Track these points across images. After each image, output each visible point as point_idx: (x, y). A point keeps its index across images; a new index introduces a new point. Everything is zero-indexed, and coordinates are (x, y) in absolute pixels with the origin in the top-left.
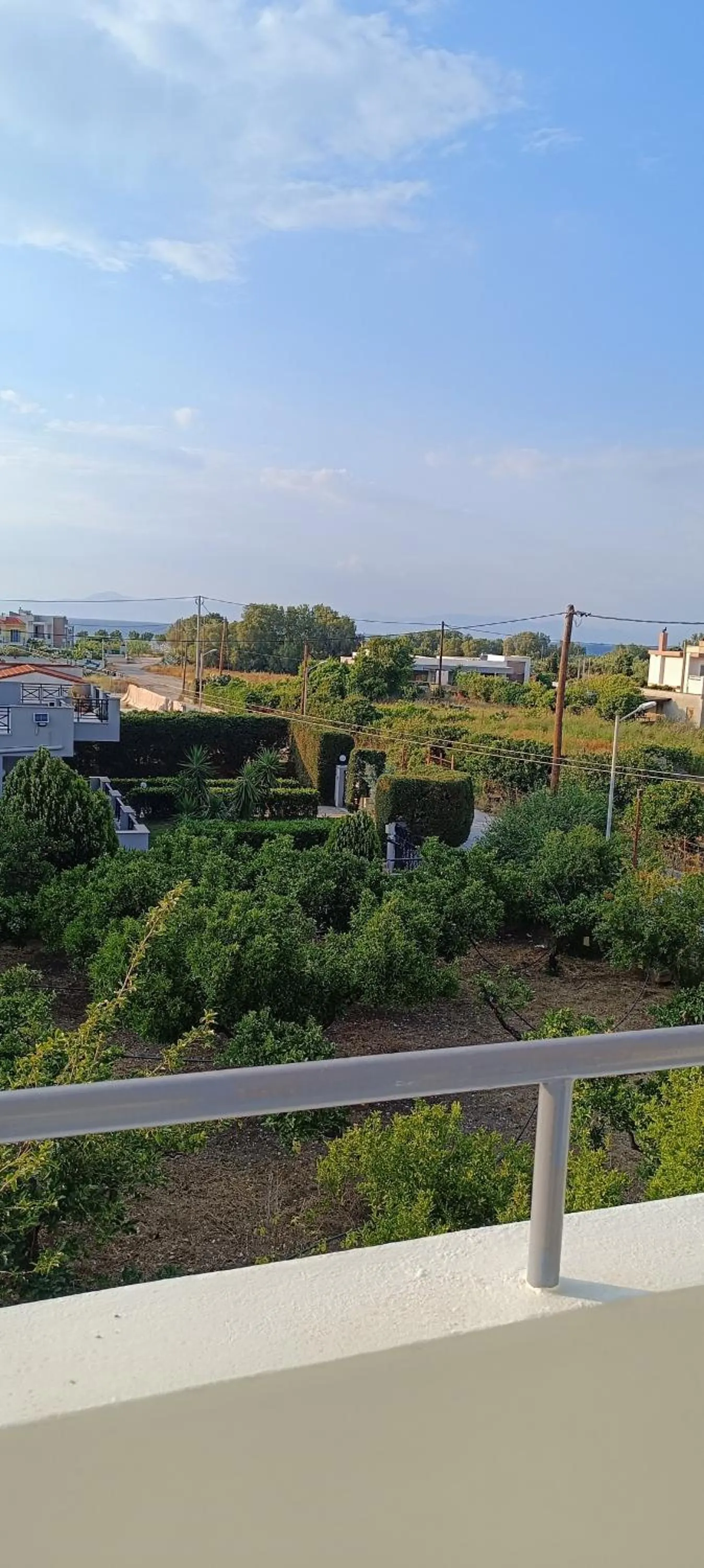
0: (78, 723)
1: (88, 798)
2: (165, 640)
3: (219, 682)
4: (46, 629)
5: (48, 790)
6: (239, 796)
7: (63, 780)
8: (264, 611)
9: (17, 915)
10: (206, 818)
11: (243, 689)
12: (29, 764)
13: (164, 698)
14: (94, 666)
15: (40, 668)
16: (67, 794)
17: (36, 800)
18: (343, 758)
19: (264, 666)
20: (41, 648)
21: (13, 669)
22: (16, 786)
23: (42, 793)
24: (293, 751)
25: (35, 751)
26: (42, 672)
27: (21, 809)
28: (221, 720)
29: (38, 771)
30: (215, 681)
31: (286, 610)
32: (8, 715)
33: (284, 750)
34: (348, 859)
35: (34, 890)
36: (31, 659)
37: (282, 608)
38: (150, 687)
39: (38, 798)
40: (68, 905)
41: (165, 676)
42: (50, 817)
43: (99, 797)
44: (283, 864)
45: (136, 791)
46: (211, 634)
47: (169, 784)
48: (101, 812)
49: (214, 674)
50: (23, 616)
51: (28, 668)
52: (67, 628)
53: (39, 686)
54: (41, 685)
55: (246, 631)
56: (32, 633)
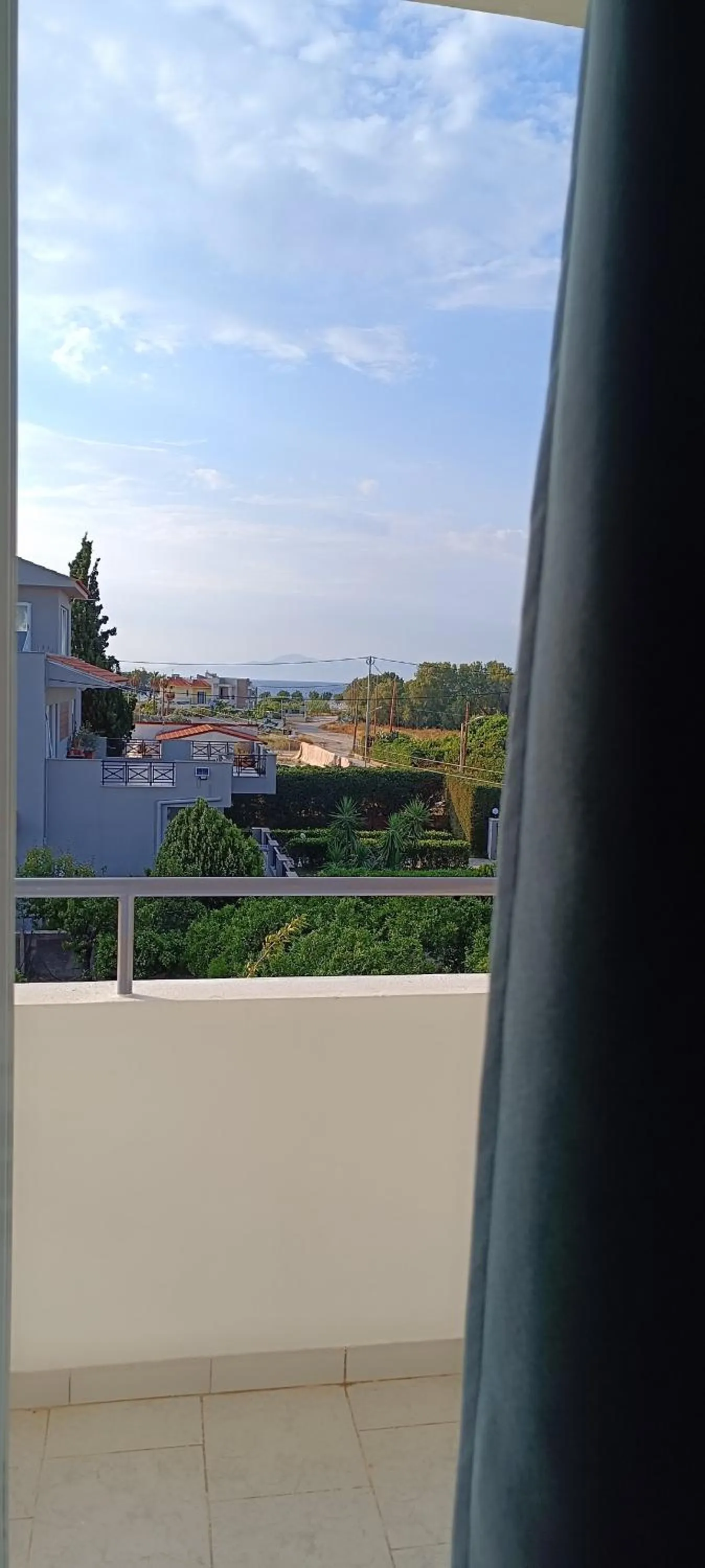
0: (239, 777)
1: (240, 845)
2: (342, 700)
3: (388, 739)
4: (230, 690)
5: (205, 837)
6: (385, 846)
7: (219, 829)
8: (435, 668)
9: (168, 950)
10: (354, 866)
11: (410, 744)
12: (189, 813)
13: (333, 754)
14: (273, 726)
15: (217, 727)
16: (221, 841)
17: (194, 845)
18: (495, 811)
19: (437, 723)
20: (226, 708)
21: (194, 728)
22: (177, 834)
23: (199, 840)
24: (447, 805)
25: (194, 802)
26: (221, 732)
27: (179, 854)
28: (379, 774)
29: (196, 820)
30: (384, 737)
31: (458, 668)
32: (173, 770)
33: (440, 803)
34: (473, 905)
35: (184, 928)
36: (215, 720)
37: (455, 666)
38: (324, 745)
39: (196, 845)
40: (214, 940)
41: (340, 734)
42: (205, 862)
43: (249, 845)
44: (410, 908)
45: (294, 842)
46: (385, 692)
47: (323, 835)
48: (251, 858)
49: (385, 731)
50: (209, 679)
51: (207, 728)
52: (250, 690)
53: (207, 743)
54: (209, 742)
55: (419, 689)
56: (218, 694)
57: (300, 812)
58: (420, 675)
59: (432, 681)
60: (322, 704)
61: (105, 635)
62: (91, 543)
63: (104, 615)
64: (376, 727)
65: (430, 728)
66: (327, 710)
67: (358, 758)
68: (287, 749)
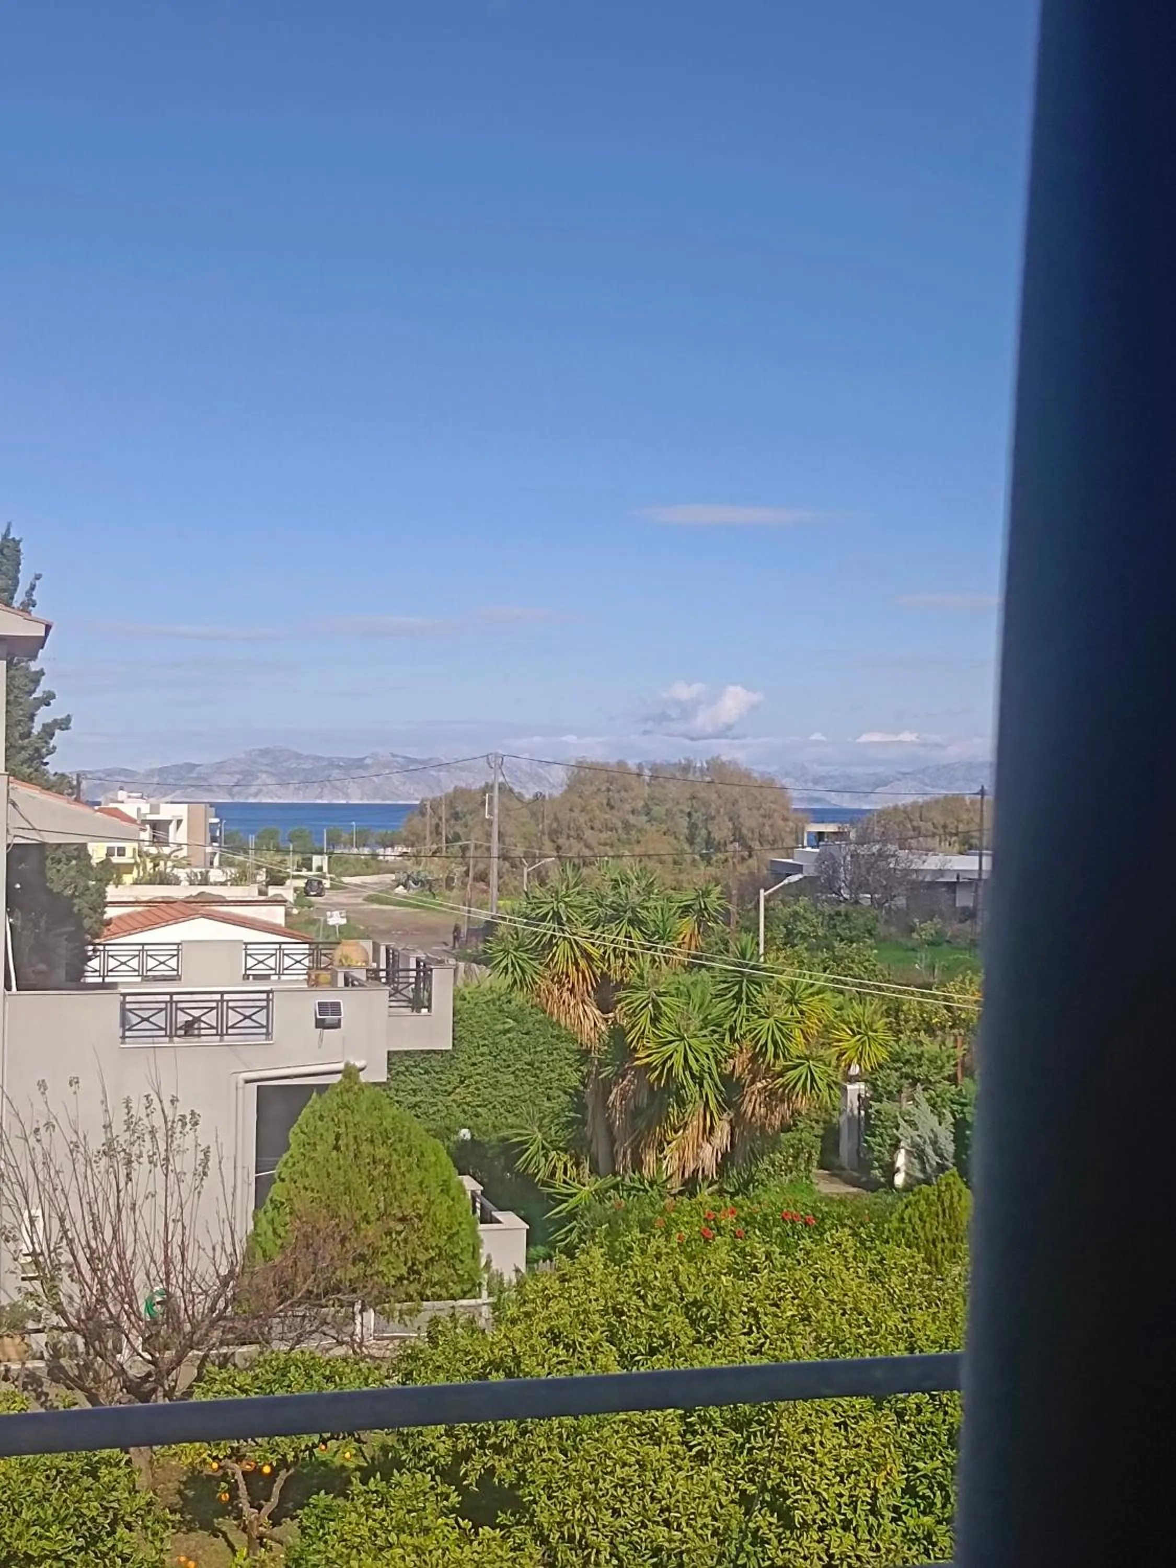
32: (267, 1007)
61: (49, 731)
62: (20, 541)
63: (47, 689)
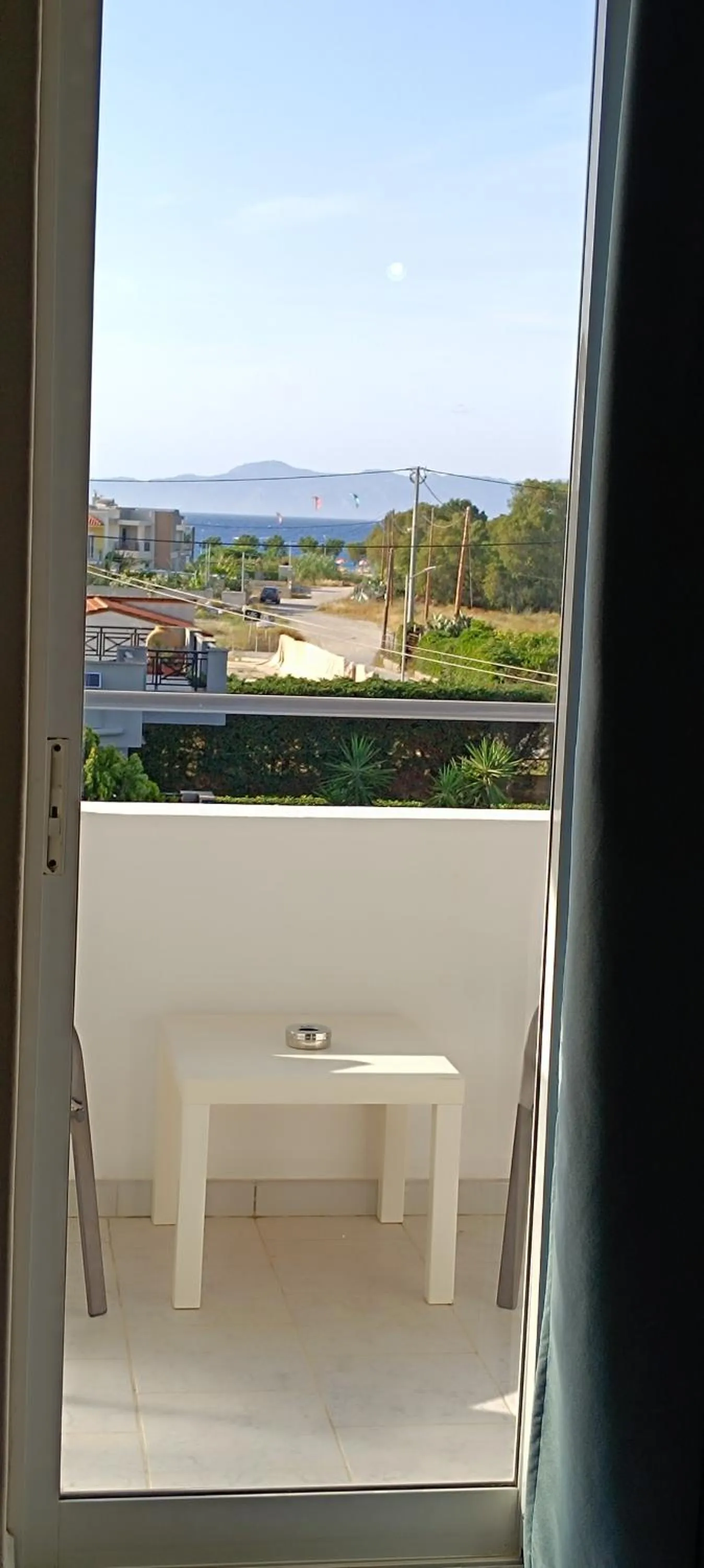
2: (365, 553)
3: (449, 630)
4: (140, 533)
11: (490, 642)
13: (342, 658)
30: (442, 628)
33: (542, 751)
38: (324, 641)
41: (357, 621)
49: (445, 615)
50: (100, 510)
51: (96, 604)
52: (181, 532)
53: (98, 630)
54: (102, 628)
55: (517, 533)
56: (118, 536)
57: (274, 765)
58: (520, 505)
59: (542, 515)
60: (325, 559)
64: (430, 607)
65: (536, 611)
66: (332, 574)
67: (392, 669)
68: (254, 650)
